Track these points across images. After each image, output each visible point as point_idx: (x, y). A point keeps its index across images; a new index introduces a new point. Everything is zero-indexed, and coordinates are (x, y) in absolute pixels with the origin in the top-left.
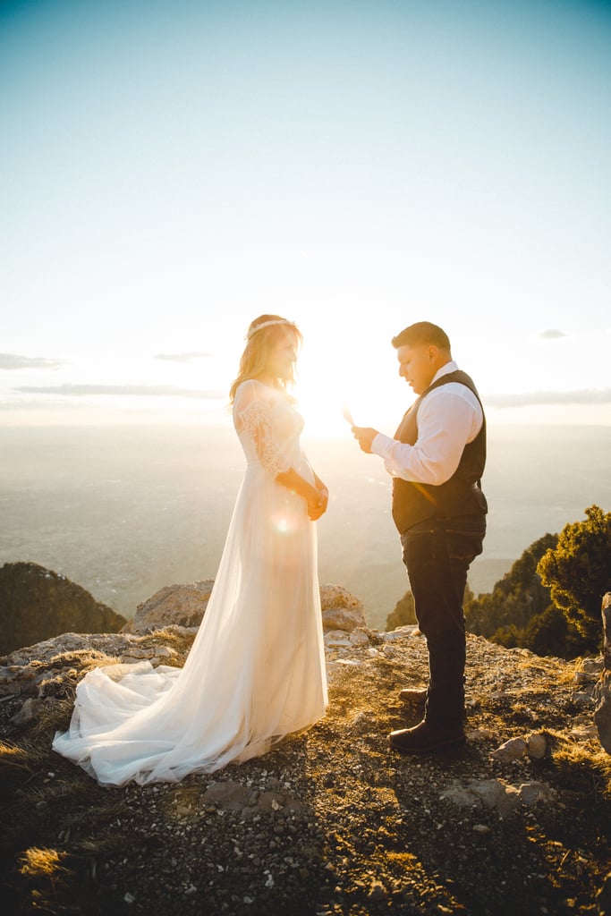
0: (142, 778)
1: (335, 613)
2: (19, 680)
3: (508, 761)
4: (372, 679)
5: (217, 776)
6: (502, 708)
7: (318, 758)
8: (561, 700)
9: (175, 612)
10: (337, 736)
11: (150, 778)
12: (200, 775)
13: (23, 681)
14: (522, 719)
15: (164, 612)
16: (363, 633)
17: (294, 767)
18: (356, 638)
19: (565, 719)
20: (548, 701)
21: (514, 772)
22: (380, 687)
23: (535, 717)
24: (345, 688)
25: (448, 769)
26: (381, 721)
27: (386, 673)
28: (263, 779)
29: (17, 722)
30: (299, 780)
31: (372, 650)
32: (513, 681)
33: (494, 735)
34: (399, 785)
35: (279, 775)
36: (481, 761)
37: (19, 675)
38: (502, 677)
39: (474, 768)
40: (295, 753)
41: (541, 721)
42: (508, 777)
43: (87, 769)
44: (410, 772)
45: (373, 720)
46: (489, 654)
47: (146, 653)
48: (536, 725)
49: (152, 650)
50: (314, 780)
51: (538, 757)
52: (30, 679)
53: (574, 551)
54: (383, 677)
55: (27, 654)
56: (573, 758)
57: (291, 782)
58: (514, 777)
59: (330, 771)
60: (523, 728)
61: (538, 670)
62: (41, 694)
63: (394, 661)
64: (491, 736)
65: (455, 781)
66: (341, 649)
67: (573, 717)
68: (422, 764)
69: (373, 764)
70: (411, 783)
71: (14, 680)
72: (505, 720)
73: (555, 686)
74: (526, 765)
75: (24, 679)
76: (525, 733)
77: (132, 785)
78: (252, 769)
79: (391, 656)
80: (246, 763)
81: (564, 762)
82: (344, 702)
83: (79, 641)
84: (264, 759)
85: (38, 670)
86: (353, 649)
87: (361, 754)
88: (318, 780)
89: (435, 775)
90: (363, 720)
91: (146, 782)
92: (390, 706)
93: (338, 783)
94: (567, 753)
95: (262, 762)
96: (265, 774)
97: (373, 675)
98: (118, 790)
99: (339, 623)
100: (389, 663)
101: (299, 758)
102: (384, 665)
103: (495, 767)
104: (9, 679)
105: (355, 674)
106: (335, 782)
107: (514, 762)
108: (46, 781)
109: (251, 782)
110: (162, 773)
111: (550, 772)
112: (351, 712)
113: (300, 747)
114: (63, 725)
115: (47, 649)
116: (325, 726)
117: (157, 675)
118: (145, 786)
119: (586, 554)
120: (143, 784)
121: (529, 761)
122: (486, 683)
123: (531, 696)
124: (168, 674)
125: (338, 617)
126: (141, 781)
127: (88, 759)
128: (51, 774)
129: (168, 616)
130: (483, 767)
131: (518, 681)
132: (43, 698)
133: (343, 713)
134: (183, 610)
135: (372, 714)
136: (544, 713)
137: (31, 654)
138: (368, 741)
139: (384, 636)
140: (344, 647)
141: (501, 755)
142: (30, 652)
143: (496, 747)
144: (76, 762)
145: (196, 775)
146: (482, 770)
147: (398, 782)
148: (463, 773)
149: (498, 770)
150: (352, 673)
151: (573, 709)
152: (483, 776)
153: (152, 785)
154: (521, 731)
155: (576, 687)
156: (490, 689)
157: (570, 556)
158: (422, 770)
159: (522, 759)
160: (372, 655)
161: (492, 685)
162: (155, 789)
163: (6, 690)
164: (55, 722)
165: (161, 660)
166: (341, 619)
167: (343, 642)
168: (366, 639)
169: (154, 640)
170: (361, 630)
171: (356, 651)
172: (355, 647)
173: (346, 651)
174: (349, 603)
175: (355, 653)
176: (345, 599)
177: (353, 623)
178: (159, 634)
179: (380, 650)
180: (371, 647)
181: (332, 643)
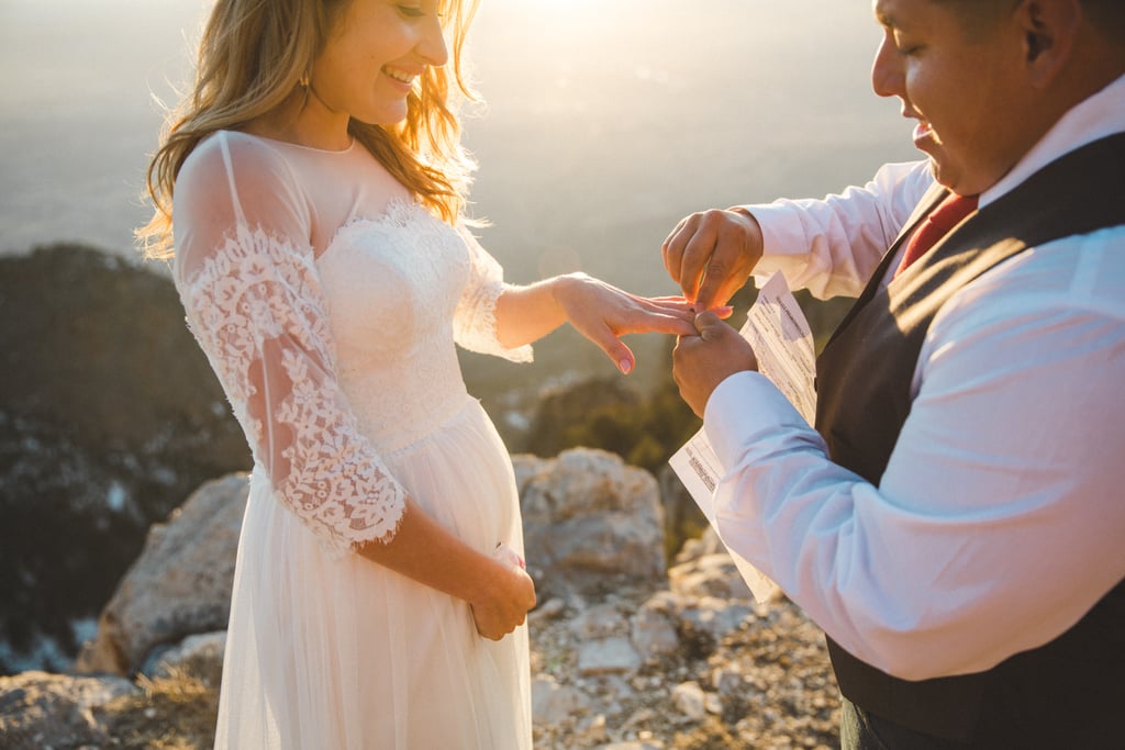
1: (596, 527)
16: (662, 622)
18: (646, 636)
31: (688, 692)
66: (614, 681)
79: (735, 711)
86: (640, 682)
99: (606, 556)
125: (601, 537)
139: (712, 623)
140: (619, 672)
160: (693, 713)
166: (608, 546)
167: (616, 654)
168: (670, 638)
169: (150, 713)
170: (660, 611)
171: (649, 688)
172: (645, 671)
173: (625, 693)
174: (624, 496)
175: (647, 697)
176: (614, 489)
177: (637, 550)
178: (164, 686)
179: (707, 687)
180: (683, 670)
181: (594, 656)
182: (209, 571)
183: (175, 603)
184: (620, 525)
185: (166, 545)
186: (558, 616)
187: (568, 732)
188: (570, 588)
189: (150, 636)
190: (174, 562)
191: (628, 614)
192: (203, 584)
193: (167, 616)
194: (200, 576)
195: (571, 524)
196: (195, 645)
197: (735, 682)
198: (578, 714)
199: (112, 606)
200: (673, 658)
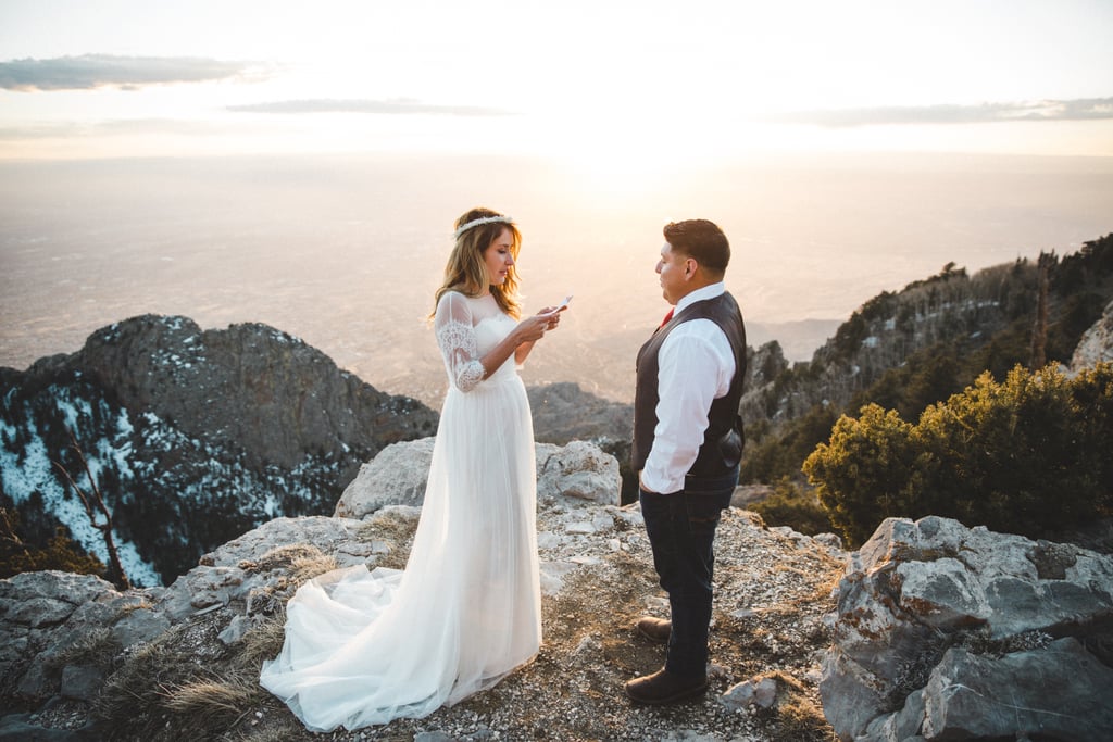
0: (350, 722)
1: (584, 478)
2: (227, 585)
3: (731, 709)
4: (608, 584)
5: (425, 722)
6: (742, 632)
7: (534, 698)
8: (809, 624)
9: (399, 481)
10: (557, 667)
11: (358, 722)
12: (409, 719)
13: (231, 587)
14: (760, 648)
15: (388, 481)
16: (607, 515)
17: (506, 710)
18: (600, 521)
19: (806, 653)
20: (795, 625)
21: (737, 723)
22: (614, 597)
23: (775, 648)
24: (575, 597)
25: (665, 716)
26: (607, 648)
27: (625, 575)
28: (472, 726)
29: (226, 641)
30: (509, 729)
31: (615, 543)
32: (764, 591)
33: (726, 671)
34: (612, 736)
35: (490, 720)
36: (704, 707)
37: (226, 580)
38: (754, 586)
39: (695, 716)
40: (510, 691)
41: (780, 653)
42: (728, 729)
43: (294, 710)
44: (627, 720)
45: (600, 647)
46: (748, 547)
47: (362, 548)
48: (775, 658)
49: (369, 544)
50: (525, 728)
51: (765, 706)
52: (238, 583)
53: (843, 458)
54: (621, 582)
55: (236, 549)
56: (798, 715)
57: (501, 731)
58: (734, 731)
59: (542, 716)
60: (759, 664)
61: (796, 575)
62: (249, 610)
63: (638, 557)
64: (722, 673)
65: (671, 734)
66: (581, 536)
67: (817, 649)
68: (642, 709)
69: (590, 706)
70: (625, 735)
71: (221, 585)
72: (743, 649)
73: (807, 603)
74: (749, 714)
75: (232, 584)
76: (759, 669)
77: (340, 730)
78: (462, 713)
79: (636, 549)
80: (458, 704)
81: (789, 717)
82: (572, 619)
83: (291, 529)
84: (476, 699)
85: (247, 573)
86: (593, 538)
87: (578, 692)
88: (529, 727)
89: (652, 725)
90: (589, 645)
91: (354, 727)
92: (621, 626)
93: (549, 733)
94: (793, 708)
95: (473, 703)
96: (475, 719)
97: (609, 580)
98: (325, 734)
99: (586, 491)
100: (629, 561)
101: (514, 697)
102: (623, 565)
103: (717, 716)
104: (217, 584)
105: (590, 577)
106: (546, 730)
107: (738, 711)
108: (254, 722)
109: (460, 730)
110: (370, 718)
111: (774, 727)
112: (578, 633)
113: (516, 681)
114: (273, 650)
115: (256, 541)
116: (547, 654)
117: (374, 583)
118: (352, 733)
119: (856, 466)
120: (350, 730)
121: (754, 711)
122: (733, 593)
123: (779, 617)
124: (387, 579)
125: (586, 483)
126: (350, 727)
127: (296, 698)
128: (259, 714)
129: (392, 487)
130: (705, 714)
131: (769, 592)
132: (251, 615)
133: (568, 635)
134: (409, 478)
135: (601, 638)
136: (786, 642)
137: (239, 548)
138: (590, 675)
140: (584, 533)
141: (727, 702)
142: (238, 545)
143: (725, 689)
144: (285, 699)
145: (406, 719)
146: (704, 718)
147: (611, 733)
148: (683, 722)
149: (719, 720)
150: (587, 575)
151: (819, 639)
152: (702, 727)
153: (360, 730)
154: (756, 666)
155: (830, 605)
156: (735, 604)
157: (838, 463)
158: (639, 717)
159: (748, 708)
160: (614, 549)
161: (739, 597)
162: (363, 736)
163: (214, 597)
164: (263, 649)
165: (379, 559)
166: (589, 487)
167: (585, 527)
168: (611, 522)
169: (373, 530)
170: (607, 510)
171: (597, 540)
172: (597, 534)
173: (585, 541)
174: (600, 464)
175: (595, 543)
176: (594, 461)
177: (603, 490)
178: (378, 521)
179: (622, 541)
180: (614, 535)
181: (572, 527)
182: (392, 483)
183: (375, 496)
184: (597, 480)
185: (370, 471)
186: (557, 513)
187: (557, 551)
188: (567, 504)
189: (364, 509)
190: (375, 478)
191: (592, 514)
192: (389, 488)
193: (373, 501)
194: (388, 485)
195: (570, 476)
196: (387, 508)
197: (637, 540)
198: (563, 545)
199: (342, 498)
200: (610, 530)
